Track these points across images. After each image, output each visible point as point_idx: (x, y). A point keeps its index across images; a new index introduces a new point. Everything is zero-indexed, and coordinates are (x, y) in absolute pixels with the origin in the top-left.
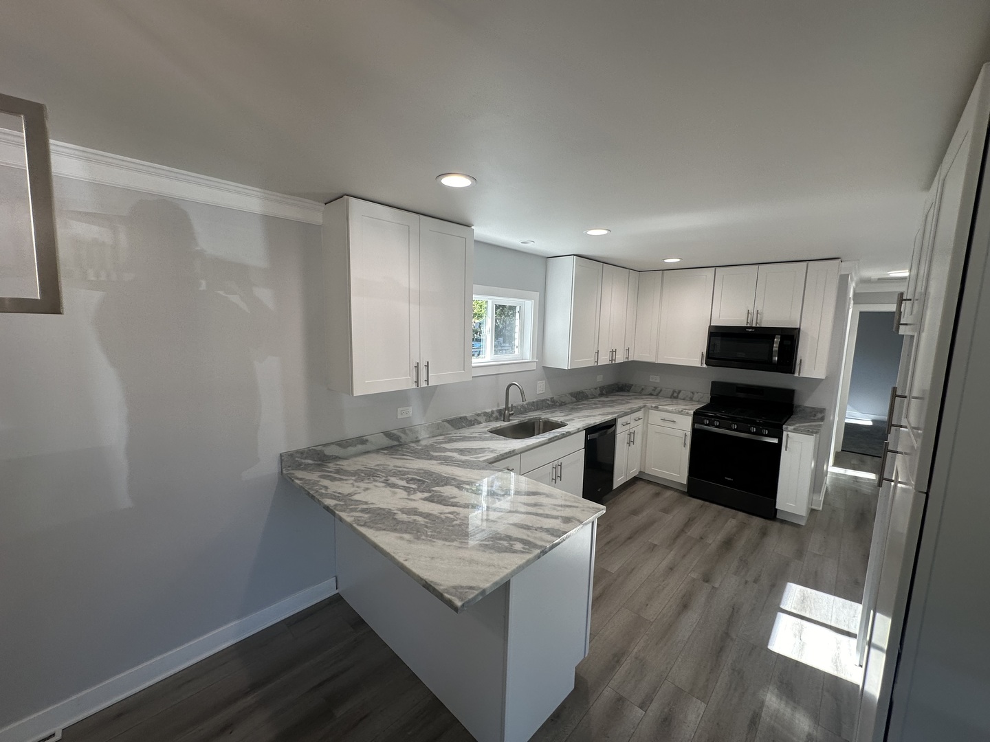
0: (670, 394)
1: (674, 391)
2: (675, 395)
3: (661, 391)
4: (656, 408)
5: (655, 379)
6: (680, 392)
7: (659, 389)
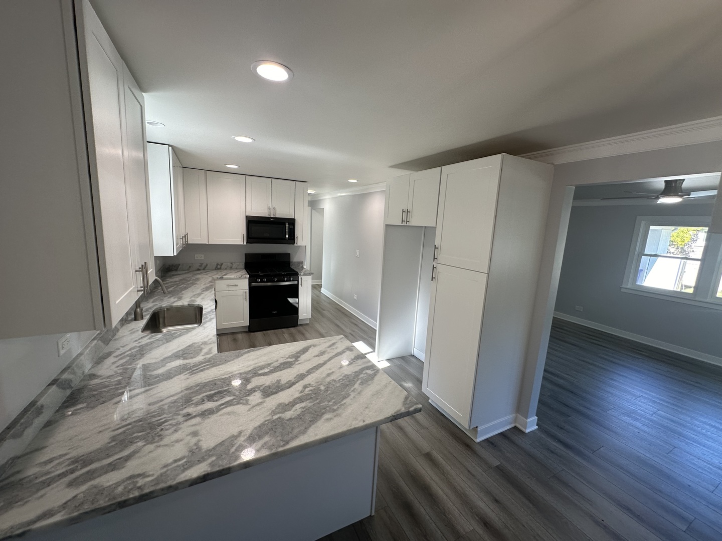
0: (215, 267)
1: (218, 264)
2: (219, 267)
3: (207, 265)
4: (222, 278)
5: (200, 257)
6: (222, 264)
7: (205, 264)
